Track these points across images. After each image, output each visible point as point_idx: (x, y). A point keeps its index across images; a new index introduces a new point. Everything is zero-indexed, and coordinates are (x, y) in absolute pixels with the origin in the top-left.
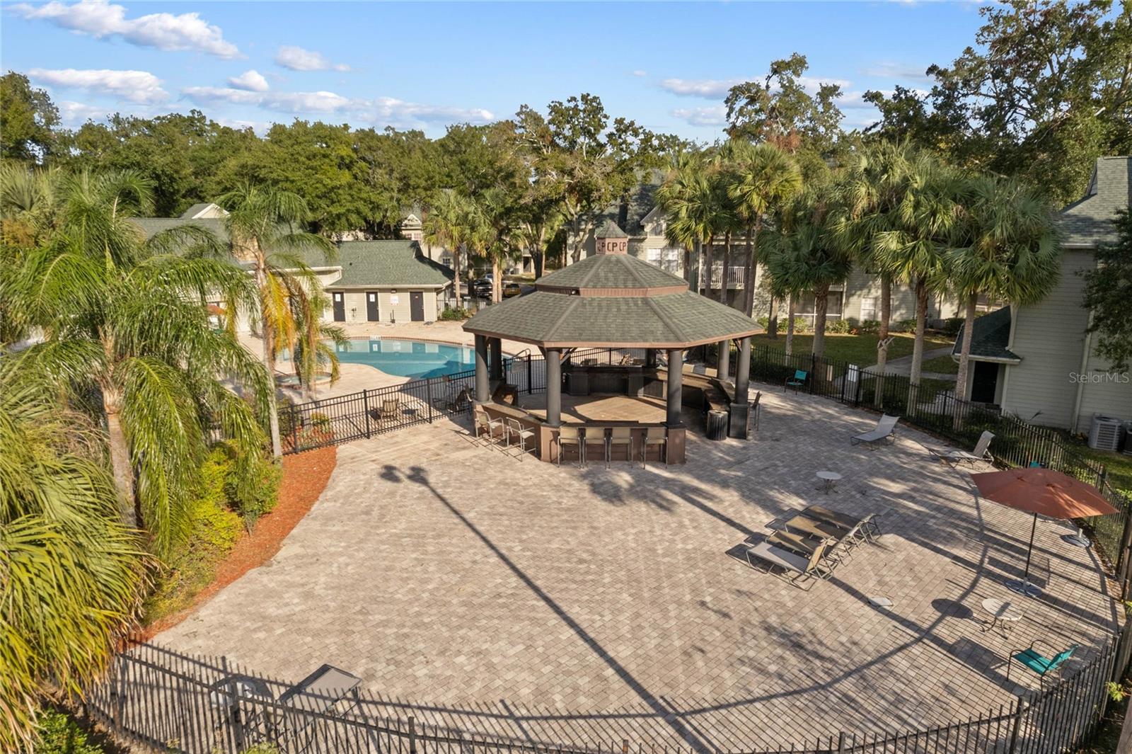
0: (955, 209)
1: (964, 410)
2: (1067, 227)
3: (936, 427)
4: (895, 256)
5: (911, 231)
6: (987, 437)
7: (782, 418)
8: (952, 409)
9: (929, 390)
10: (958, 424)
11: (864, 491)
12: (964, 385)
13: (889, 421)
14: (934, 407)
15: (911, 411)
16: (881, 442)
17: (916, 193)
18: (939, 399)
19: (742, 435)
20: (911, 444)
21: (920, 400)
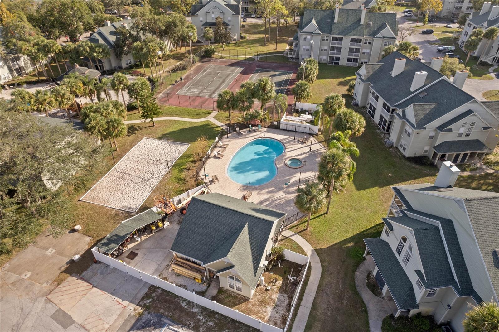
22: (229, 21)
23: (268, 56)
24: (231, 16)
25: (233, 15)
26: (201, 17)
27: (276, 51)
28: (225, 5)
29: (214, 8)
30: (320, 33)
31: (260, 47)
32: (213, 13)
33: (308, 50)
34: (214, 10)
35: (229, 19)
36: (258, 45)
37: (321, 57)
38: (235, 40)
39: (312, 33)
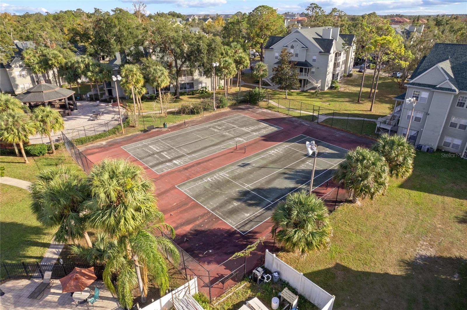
0: (98, 68)
1: (108, 98)
2: (114, 66)
3: (105, 101)
4: (91, 76)
5: (92, 72)
6: (112, 100)
7: (80, 106)
8: (106, 98)
9: (102, 96)
10: (108, 100)
11: (99, 111)
12: (107, 94)
13: (98, 102)
14: (104, 98)
15: (100, 99)
16: (98, 105)
17: (91, 65)
18: (104, 97)
19: (77, 109)
20: (102, 104)
21: (101, 97)
22: (314, 60)
23: (350, 118)
24: (317, 54)
25: (321, 52)
26: (277, 52)
27: (369, 113)
28: (315, 39)
29: (295, 41)
30: (454, 87)
31: (347, 103)
32: (292, 47)
33: (417, 119)
34: (295, 44)
35: (315, 58)
36: (347, 99)
37: (448, 139)
38: (314, 88)
39: (434, 87)
